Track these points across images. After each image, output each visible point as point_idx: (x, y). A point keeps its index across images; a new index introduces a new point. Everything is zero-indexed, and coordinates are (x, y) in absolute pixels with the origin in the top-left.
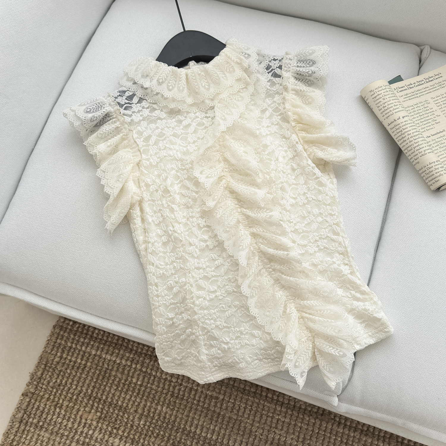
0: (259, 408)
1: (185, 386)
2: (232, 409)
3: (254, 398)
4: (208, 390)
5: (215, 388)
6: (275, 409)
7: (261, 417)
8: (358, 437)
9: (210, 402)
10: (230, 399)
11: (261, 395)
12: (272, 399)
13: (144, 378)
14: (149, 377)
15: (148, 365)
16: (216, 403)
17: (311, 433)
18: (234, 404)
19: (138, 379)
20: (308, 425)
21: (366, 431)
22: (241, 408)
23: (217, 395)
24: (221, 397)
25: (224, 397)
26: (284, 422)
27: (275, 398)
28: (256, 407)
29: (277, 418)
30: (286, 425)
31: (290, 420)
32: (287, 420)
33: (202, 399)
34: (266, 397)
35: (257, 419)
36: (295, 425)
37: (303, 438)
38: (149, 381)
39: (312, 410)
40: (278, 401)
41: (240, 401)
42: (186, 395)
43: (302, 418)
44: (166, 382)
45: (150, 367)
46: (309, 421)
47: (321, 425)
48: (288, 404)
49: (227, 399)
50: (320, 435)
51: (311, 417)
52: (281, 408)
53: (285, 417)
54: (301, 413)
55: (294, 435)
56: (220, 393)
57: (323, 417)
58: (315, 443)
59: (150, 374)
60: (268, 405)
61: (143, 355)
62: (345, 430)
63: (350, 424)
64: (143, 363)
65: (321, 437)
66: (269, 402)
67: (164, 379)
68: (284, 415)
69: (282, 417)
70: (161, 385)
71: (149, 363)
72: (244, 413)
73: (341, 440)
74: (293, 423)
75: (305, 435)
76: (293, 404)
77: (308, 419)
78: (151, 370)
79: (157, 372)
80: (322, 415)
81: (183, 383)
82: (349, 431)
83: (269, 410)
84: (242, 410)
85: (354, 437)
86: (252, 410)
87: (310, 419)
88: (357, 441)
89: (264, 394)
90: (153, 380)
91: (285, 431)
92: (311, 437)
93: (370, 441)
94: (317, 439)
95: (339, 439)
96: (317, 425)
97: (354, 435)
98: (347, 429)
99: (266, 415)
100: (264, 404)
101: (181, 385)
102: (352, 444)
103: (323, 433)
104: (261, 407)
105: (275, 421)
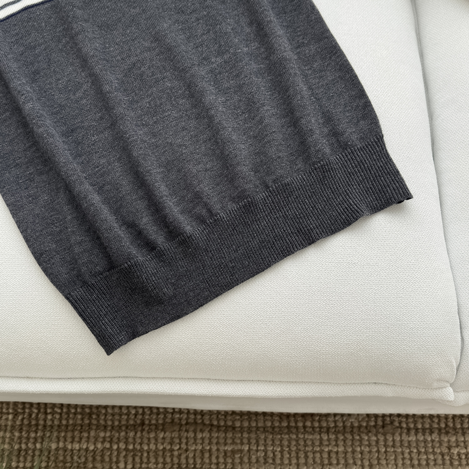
0: (300, 445)
1: (192, 450)
2: (265, 459)
3: (289, 434)
4: (226, 444)
5: (233, 440)
6: (321, 440)
7: (306, 457)
8: (437, 439)
9: (233, 461)
10: (257, 446)
11: (297, 428)
12: (313, 428)
13: (134, 459)
14: (140, 454)
15: (134, 439)
16: (241, 458)
17: (377, 455)
18: (266, 451)
19: (126, 463)
20: (369, 445)
21: (445, 428)
22: (276, 453)
23: (239, 447)
24: (246, 448)
25: (249, 447)
26: (337, 453)
27: (316, 424)
28: (295, 445)
29: (326, 450)
30: (341, 456)
31: (345, 447)
32: (341, 449)
33: (221, 460)
34: (305, 427)
35: (302, 461)
36: (353, 452)
37: (369, 465)
38: (141, 460)
39: (367, 424)
40: (321, 427)
41: (272, 445)
42: (199, 461)
43: (358, 440)
44: (165, 454)
45: (139, 441)
46: (368, 440)
47: (386, 440)
48: (336, 426)
49: (255, 448)
50: (388, 454)
51: (370, 434)
52: (328, 436)
53: (337, 445)
54: (355, 433)
55: (356, 465)
56: (242, 444)
57: (385, 429)
58: (386, 466)
59: (141, 451)
60: (311, 437)
61: (124, 428)
62: (418, 437)
63: (423, 426)
64: (127, 438)
65: (391, 456)
66: (311, 433)
67: (162, 450)
68: (334, 443)
69: (332, 447)
70: (161, 460)
71: (134, 436)
72: (282, 459)
73: (418, 450)
74: (350, 450)
75: (369, 460)
76: (341, 424)
77: (366, 438)
78: (141, 444)
79: (148, 445)
80: (383, 427)
81: (189, 447)
82: (424, 435)
83: (313, 443)
84: (279, 456)
85: (433, 441)
86: (292, 451)
87: (369, 437)
88: (438, 445)
89: (300, 424)
90: (147, 457)
91: (343, 464)
92: (378, 459)
93: (453, 439)
94: (387, 460)
95: (415, 451)
96: (382, 443)
97: (432, 439)
98: (420, 434)
99: (311, 452)
100: (304, 437)
101: (187, 450)
102: (433, 451)
103: (392, 450)
104: (302, 443)
105: (325, 456)
